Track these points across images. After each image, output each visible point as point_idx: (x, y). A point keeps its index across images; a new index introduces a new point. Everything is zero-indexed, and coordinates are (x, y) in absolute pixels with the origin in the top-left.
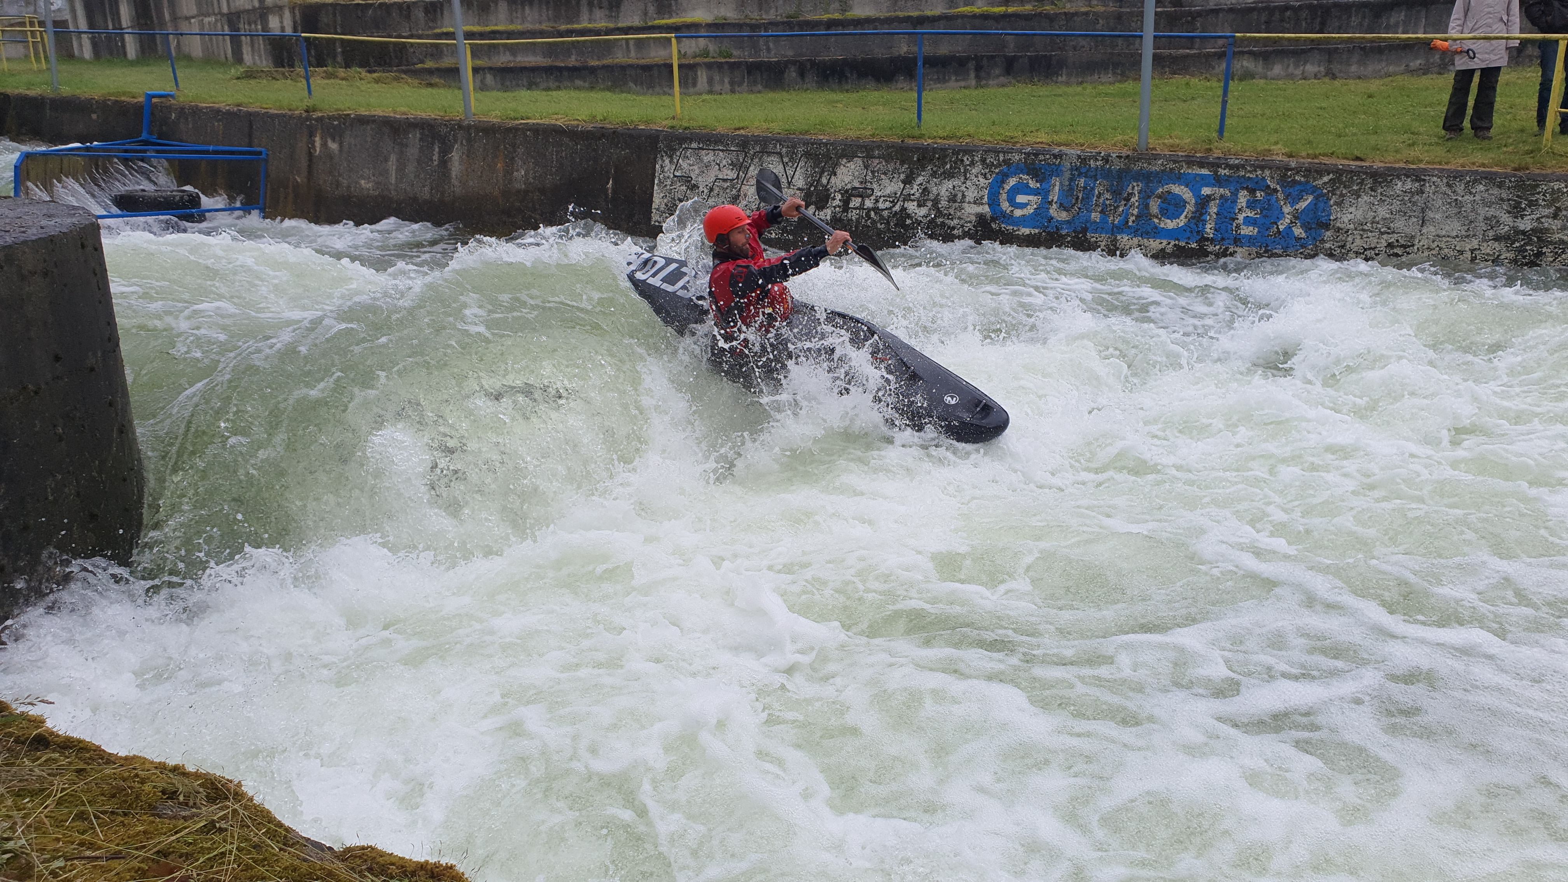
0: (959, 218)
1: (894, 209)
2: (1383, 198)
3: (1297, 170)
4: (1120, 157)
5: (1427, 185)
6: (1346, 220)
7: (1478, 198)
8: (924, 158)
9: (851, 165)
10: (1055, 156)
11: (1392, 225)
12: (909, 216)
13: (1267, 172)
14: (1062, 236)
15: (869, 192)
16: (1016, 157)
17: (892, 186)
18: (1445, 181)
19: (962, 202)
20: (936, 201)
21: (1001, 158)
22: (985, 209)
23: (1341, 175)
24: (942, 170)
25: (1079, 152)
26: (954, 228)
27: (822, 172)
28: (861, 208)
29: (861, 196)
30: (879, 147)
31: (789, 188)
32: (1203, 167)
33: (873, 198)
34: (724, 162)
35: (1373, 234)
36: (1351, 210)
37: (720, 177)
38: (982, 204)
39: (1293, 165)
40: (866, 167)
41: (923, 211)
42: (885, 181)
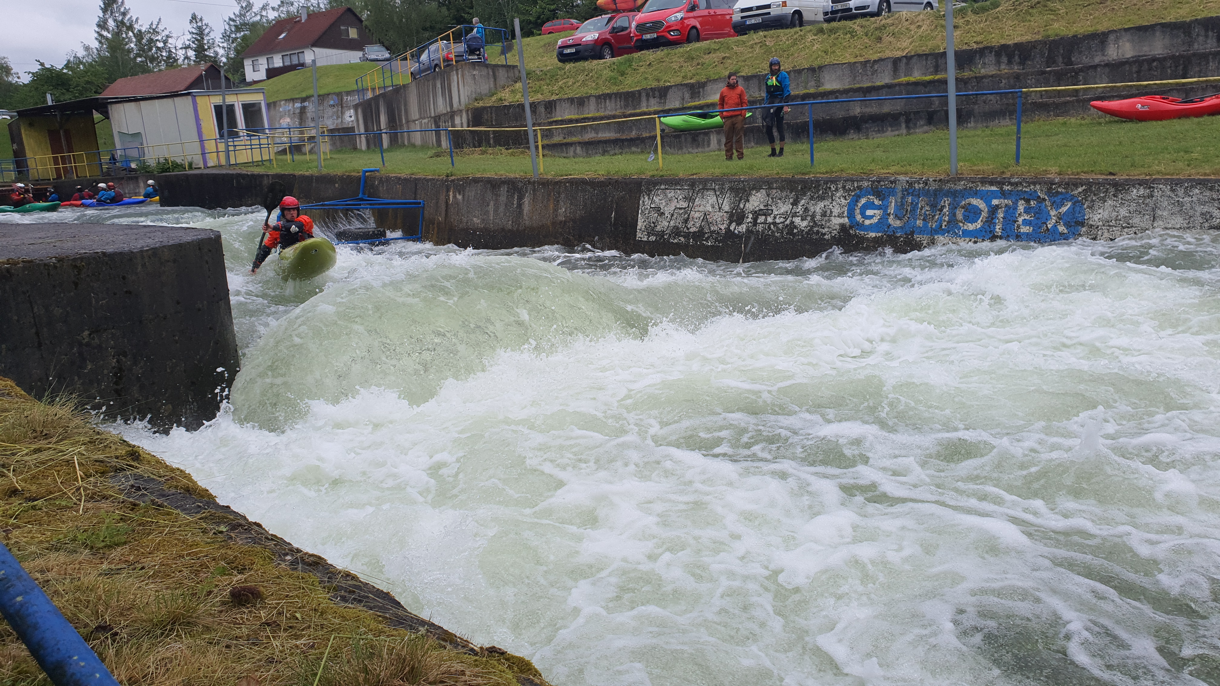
0: (829, 227)
1: (786, 223)
2: (1123, 202)
3: (1060, 184)
4: (935, 181)
5: (1156, 191)
6: (1096, 219)
7: (1195, 199)
8: (805, 187)
9: (759, 195)
10: (892, 182)
11: (1131, 221)
12: (795, 227)
13: (1038, 187)
14: (897, 237)
15: (770, 212)
16: (866, 184)
17: (784, 207)
18: (1169, 187)
19: (830, 216)
20: (813, 216)
21: (856, 185)
22: (846, 220)
23: (1091, 186)
24: (817, 195)
25: (908, 179)
26: (825, 234)
27: (741, 200)
28: (765, 223)
29: (765, 215)
30: (776, 181)
31: (720, 211)
32: (993, 185)
33: (772, 216)
34: (681, 197)
35: (1117, 228)
36: (1099, 211)
37: (678, 206)
38: (843, 217)
39: (1057, 180)
40: (768, 195)
41: (805, 223)
42: (780, 204)
